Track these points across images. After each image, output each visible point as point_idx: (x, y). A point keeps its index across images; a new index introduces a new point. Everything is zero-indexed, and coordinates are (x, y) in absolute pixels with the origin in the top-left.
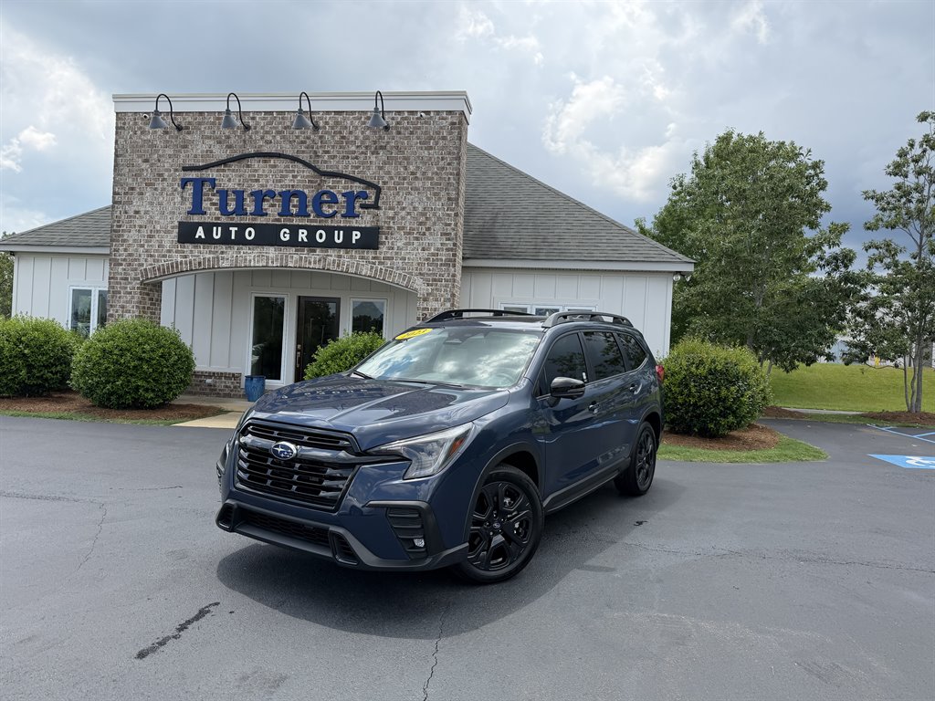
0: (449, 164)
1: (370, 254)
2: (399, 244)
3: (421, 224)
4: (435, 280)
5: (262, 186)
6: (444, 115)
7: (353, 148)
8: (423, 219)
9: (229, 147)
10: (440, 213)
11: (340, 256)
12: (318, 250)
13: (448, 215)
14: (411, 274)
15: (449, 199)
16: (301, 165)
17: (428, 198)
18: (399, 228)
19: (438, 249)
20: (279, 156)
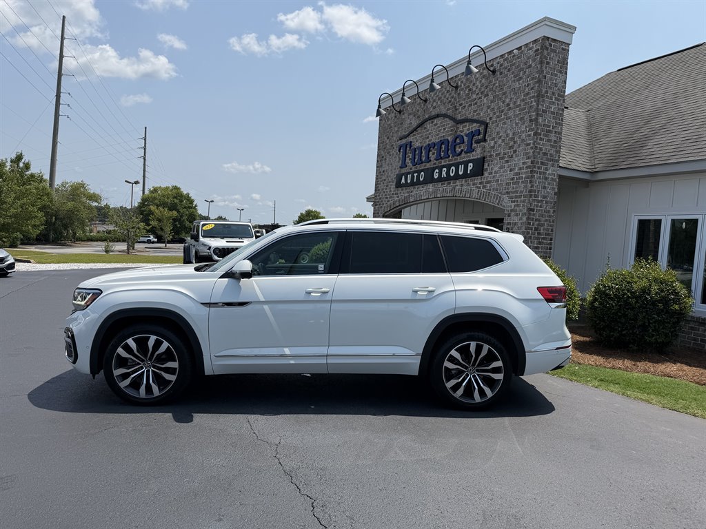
0: (532, 89)
1: (478, 180)
2: (496, 169)
3: (510, 148)
4: (516, 197)
5: (430, 141)
6: (531, 45)
7: (474, 96)
8: (512, 143)
9: (418, 117)
10: (524, 136)
11: (462, 185)
12: (452, 182)
13: (529, 135)
14: (501, 193)
15: (531, 121)
16: (447, 119)
17: (517, 124)
18: (497, 155)
19: (520, 169)
20: (438, 116)
